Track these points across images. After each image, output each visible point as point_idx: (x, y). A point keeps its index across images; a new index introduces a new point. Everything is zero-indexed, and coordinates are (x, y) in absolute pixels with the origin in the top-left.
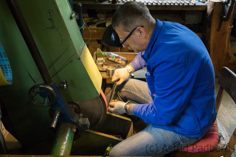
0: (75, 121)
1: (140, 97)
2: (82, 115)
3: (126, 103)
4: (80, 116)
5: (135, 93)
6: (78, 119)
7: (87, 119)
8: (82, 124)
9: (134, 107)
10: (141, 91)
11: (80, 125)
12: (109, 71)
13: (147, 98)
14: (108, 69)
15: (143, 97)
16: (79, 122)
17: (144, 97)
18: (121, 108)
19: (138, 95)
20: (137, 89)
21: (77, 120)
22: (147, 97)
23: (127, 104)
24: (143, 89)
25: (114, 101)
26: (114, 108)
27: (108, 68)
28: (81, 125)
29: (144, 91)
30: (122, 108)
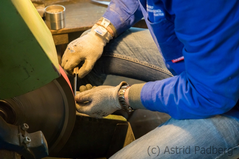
0: (17, 143)
1: (138, 62)
2: (28, 127)
3: (119, 86)
4: (23, 129)
5: (125, 56)
6: (21, 137)
7: (41, 133)
8: (32, 146)
9: (142, 93)
10: (138, 50)
11: (28, 149)
12: (52, 16)
13: (155, 61)
14: (49, 12)
15: (145, 63)
16: (25, 144)
17: (149, 61)
18: (108, 100)
19: (132, 59)
20: (128, 46)
21: (20, 140)
22: (156, 59)
23: (121, 88)
24: (141, 45)
25: (87, 89)
26: (92, 105)
27: (47, 10)
28: (31, 148)
29: (145, 49)
30: (112, 100)
